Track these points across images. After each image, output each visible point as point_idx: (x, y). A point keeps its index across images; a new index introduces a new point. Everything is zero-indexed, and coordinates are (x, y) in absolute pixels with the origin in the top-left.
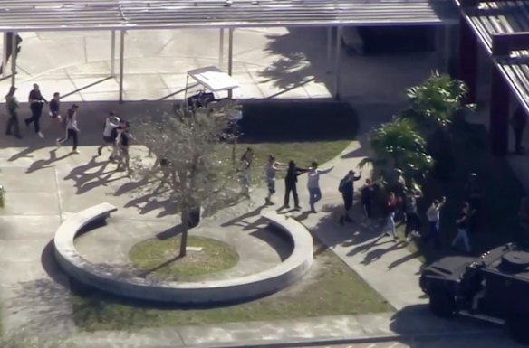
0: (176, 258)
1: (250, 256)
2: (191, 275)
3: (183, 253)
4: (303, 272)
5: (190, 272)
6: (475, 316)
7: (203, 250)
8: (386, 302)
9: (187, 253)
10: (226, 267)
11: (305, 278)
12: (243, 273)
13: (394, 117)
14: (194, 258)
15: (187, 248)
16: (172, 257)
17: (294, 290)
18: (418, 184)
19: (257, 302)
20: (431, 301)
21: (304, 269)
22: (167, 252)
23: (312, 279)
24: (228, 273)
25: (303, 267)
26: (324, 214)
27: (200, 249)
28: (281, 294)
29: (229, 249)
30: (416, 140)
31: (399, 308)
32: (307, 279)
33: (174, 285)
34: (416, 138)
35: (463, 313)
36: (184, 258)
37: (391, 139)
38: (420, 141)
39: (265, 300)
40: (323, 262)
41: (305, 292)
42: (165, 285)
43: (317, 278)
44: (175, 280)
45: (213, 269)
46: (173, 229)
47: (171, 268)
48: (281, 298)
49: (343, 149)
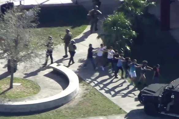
0: (9, 89)
1: (46, 87)
2: (17, 98)
3: (11, 87)
4: (75, 95)
5: (17, 97)
6: (168, 114)
7: (21, 85)
8: (121, 109)
9: (13, 87)
10: (35, 93)
11: (76, 98)
12: (44, 96)
13: (114, 12)
14: (17, 89)
15: (14, 84)
16: (6, 89)
17: (72, 104)
18: (129, 46)
19: (54, 111)
20: (144, 107)
21: (76, 93)
22: (3, 86)
23: (80, 98)
24: (37, 96)
25: (75, 92)
26: (80, 64)
27: (20, 84)
28: (66, 106)
29: (35, 84)
30: (127, 23)
31: (128, 112)
32: (78, 98)
33: (11, 103)
34: (127, 22)
35: (163, 113)
36: (12, 89)
37: (115, 23)
38: (128, 24)
39: (58, 109)
40: (85, 89)
41: (78, 105)
42: (6, 104)
43: (82, 97)
44: (9, 101)
45: (28, 94)
46: (4, 74)
47: (7, 95)
48: (66, 108)
49: (84, 30)
